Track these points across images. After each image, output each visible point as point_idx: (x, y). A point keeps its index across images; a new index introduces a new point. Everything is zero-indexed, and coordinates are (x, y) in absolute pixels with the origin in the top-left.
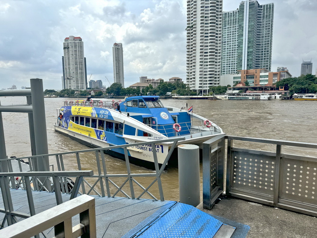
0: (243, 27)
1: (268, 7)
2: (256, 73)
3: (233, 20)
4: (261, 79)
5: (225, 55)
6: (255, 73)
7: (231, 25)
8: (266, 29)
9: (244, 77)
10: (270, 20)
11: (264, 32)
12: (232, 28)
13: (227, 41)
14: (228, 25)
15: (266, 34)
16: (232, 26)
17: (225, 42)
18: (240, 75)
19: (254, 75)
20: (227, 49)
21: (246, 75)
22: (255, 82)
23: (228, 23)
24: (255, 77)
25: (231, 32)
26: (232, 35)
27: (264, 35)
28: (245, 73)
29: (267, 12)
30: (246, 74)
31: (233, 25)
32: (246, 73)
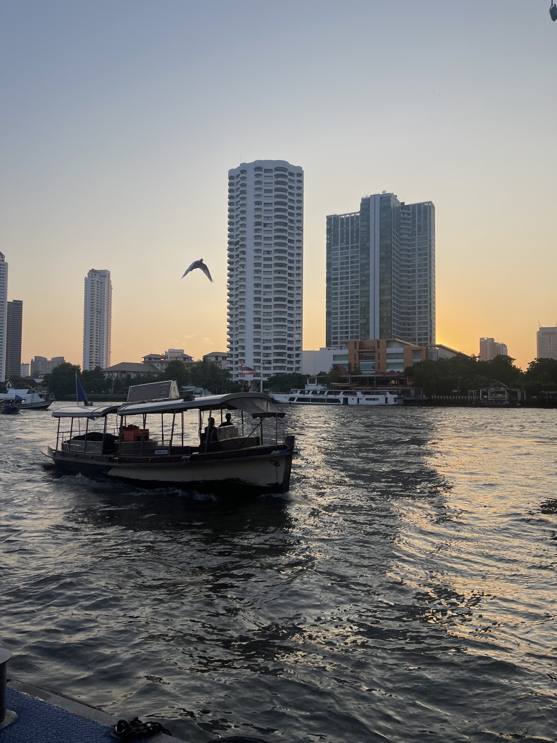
0: (368, 248)
1: (422, 209)
2: (378, 347)
3: (352, 232)
4: (388, 361)
5: (337, 307)
6: (376, 347)
7: (348, 243)
8: (420, 255)
9: (355, 355)
10: (427, 237)
11: (417, 261)
12: (350, 250)
13: (339, 276)
14: (341, 242)
15: (419, 265)
16: (350, 245)
17: (337, 279)
18: (345, 352)
19: (374, 352)
20: (342, 293)
21: (359, 352)
22: (377, 366)
23: (342, 240)
24: (376, 355)
25: (347, 258)
26: (350, 265)
27: (417, 268)
28: (355, 348)
29: (419, 220)
30: (358, 350)
31: (352, 243)
32: (358, 347)
